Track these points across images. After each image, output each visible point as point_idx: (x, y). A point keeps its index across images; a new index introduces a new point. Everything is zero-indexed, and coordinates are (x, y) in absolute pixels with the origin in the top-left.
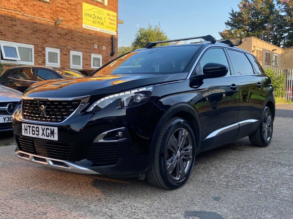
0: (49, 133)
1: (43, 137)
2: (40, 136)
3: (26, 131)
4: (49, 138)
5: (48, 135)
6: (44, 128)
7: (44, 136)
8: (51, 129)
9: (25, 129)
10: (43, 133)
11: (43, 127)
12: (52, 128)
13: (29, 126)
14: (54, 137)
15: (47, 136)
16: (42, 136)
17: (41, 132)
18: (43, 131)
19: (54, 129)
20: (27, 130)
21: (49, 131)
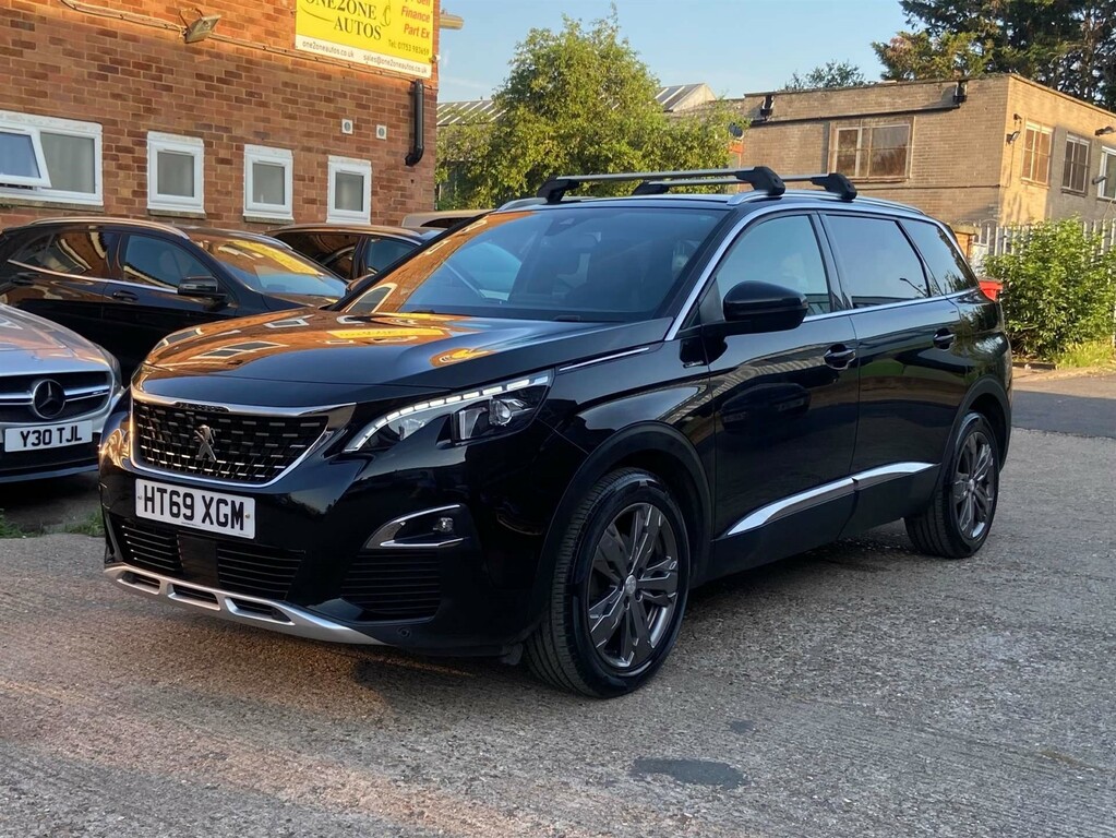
0: (226, 516)
1: (207, 527)
2: (197, 523)
3: (149, 504)
4: (227, 531)
5: (222, 520)
6: (212, 499)
7: (212, 523)
8: (233, 502)
9: (147, 499)
10: (207, 514)
11: (208, 495)
12: (238, 500)
13: (159, 490)
14: (242, 528)
15: (220, 524)
16: (204, 521)
17: (200, 510)
18: (208, 507)
19: (242, 504)
20: (152, 499)
21: (226, 510)
